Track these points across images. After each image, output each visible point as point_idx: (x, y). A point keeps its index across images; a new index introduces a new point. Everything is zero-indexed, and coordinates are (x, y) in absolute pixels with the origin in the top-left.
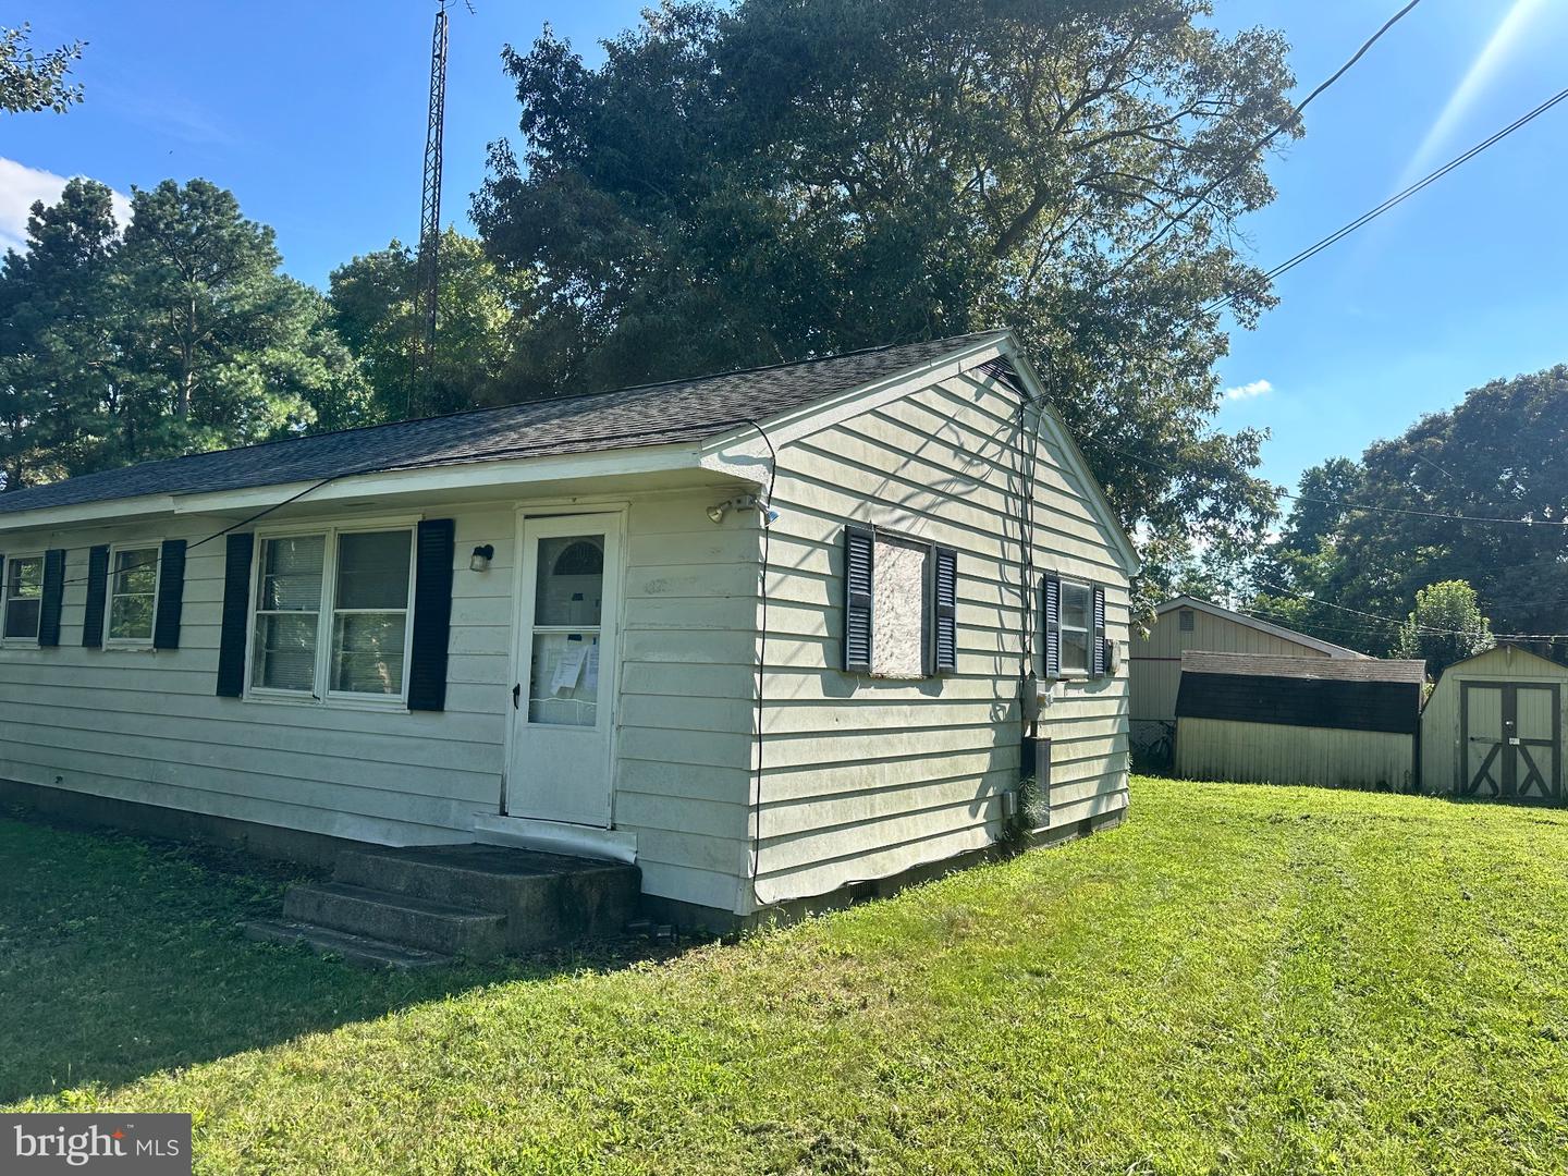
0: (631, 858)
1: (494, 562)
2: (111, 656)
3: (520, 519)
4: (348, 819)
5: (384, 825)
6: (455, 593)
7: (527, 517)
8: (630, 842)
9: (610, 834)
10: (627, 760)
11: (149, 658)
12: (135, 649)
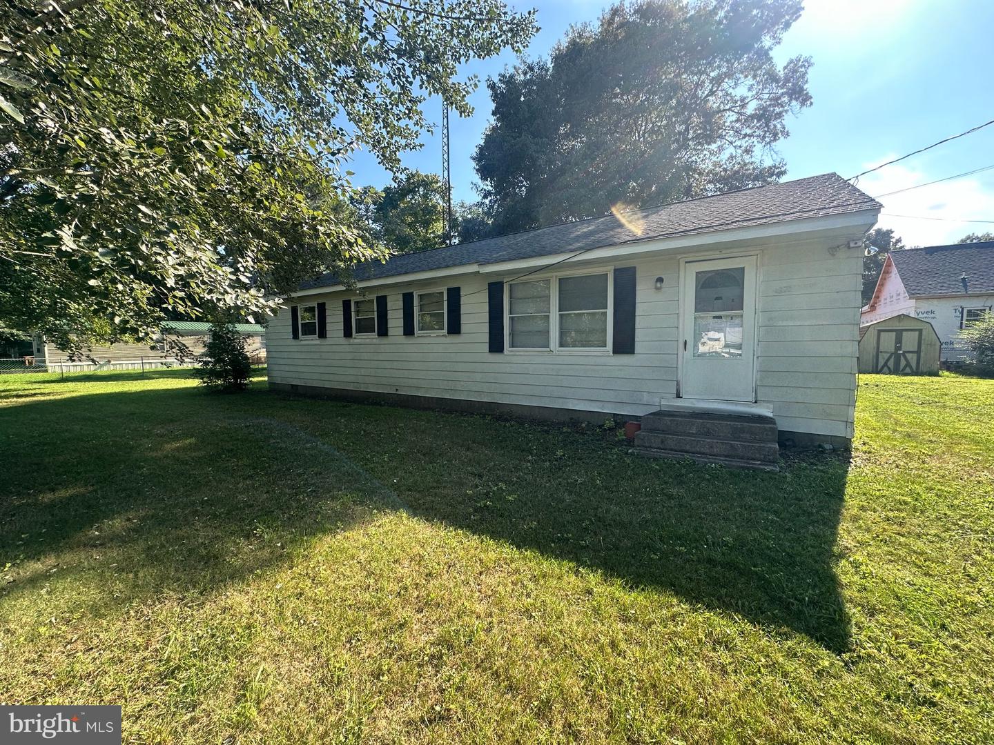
0: (771, 415)
1: (664, 284)
2: (419, 339)
3: (682, 264)
4: (576, 402)
5: (599, 403)
6: (638, 300)
7: (686, 262)
8: (768, 408)
9: (754, 405)
10: (765, 372)
11: (444, 338)
12: (435, 335)
